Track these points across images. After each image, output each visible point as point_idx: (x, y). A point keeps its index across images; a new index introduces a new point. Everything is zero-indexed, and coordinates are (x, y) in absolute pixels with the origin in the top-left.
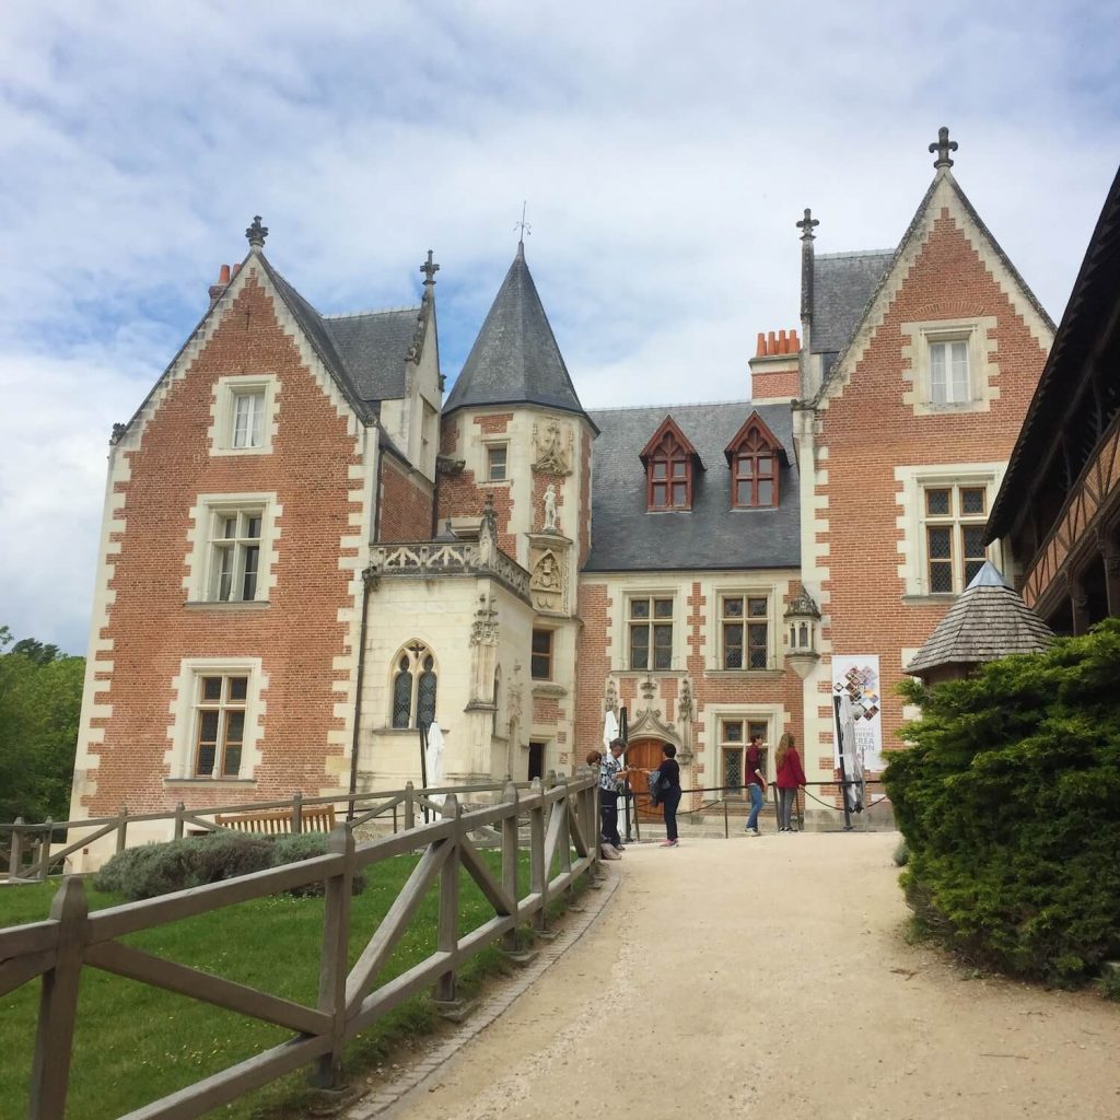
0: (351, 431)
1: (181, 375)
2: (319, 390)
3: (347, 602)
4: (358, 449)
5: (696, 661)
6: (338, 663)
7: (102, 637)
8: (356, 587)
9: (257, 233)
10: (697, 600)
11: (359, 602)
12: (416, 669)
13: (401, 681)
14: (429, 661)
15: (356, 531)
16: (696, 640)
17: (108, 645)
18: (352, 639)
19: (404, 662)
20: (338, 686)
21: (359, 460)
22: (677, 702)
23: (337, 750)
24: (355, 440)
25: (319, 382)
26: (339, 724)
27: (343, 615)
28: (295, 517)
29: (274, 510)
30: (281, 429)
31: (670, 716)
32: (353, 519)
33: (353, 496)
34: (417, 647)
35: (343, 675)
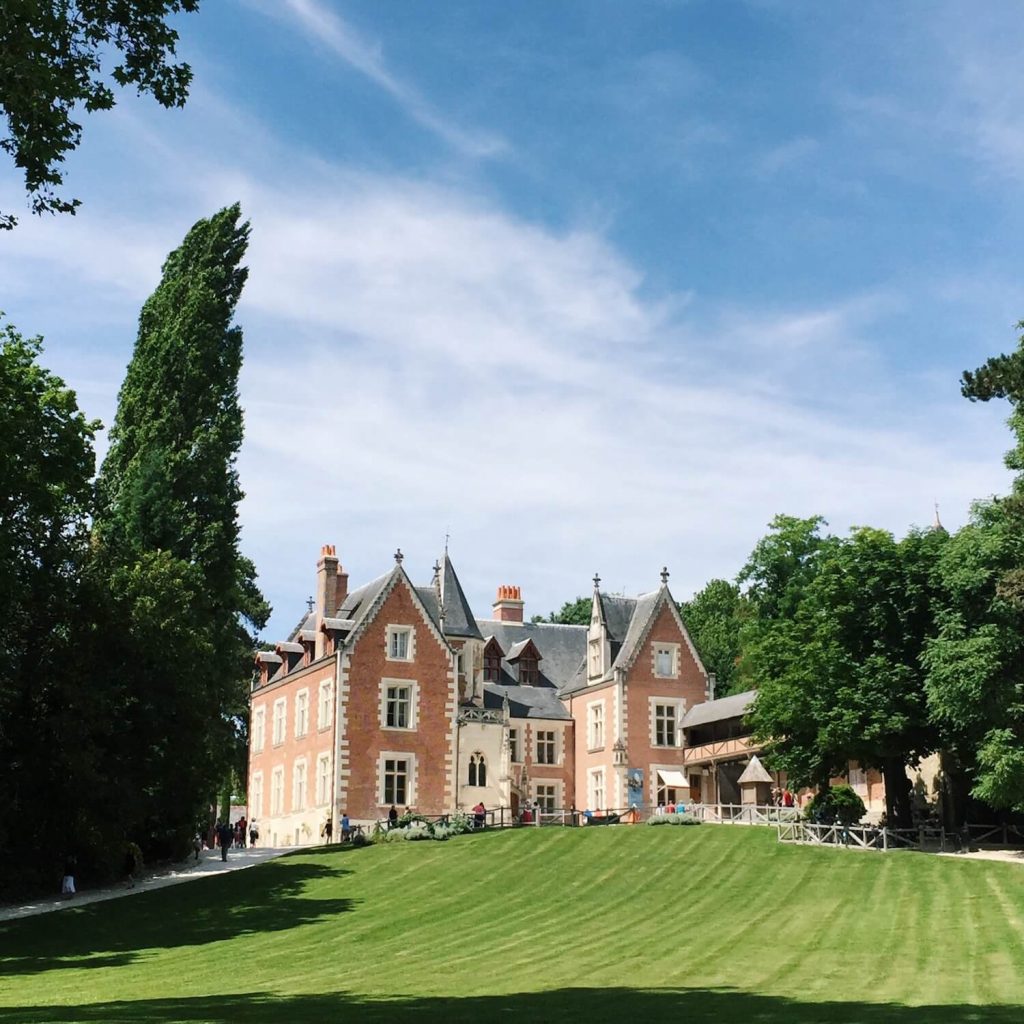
0: (447, 657)
1: (370, 621)
2: (433, 636)
3: (450, 731)
4: (451, 665)
5: (528, 759)
6: (447, 757)
7: (343, 739)
8: (453, 725)
9: (399, 557)
10: (529, 731)
11: (455, 732)
12: (477, 762)
13: (472, 767)
14: (482, 759)
15: (452, 701)
16: (528, 749)
17: (346, 743)
18: (452, 747)
19: (472, 759)
20: (447, 767)
21: (451, 670)
22: (521, 776)
23: (449, 793)
24: (449, 661)
25: (432, 632)
26: (449, 783)
27: (448, 737)
28: (425, 692)
29: (416, 688)
30: (417, 652)
31: (518, 782)
32: (450, 696)
33: (450, 686)
34: (478, 753)
35: (449, 762)
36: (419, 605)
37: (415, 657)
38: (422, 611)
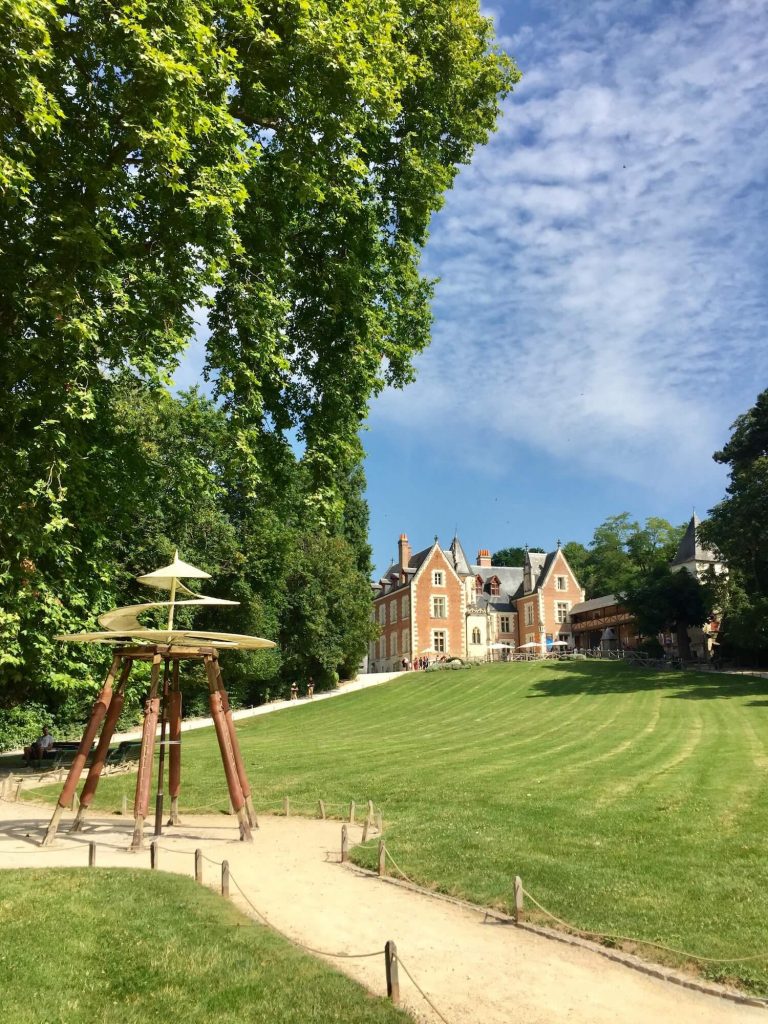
6: (462, 630)
8: (464, 616)
11: (465, 619)
12: (476, 632)
13: (474, 634)
19: (473, 631)
20: (462, 635)
21: (462, 590)
26: (463, 642)
27: (462, 621)
28: (451, 600)
29: (447, 599)
32: (462, 602)
33: (462, 597)
34: (476, 628)
37: (446, 584)
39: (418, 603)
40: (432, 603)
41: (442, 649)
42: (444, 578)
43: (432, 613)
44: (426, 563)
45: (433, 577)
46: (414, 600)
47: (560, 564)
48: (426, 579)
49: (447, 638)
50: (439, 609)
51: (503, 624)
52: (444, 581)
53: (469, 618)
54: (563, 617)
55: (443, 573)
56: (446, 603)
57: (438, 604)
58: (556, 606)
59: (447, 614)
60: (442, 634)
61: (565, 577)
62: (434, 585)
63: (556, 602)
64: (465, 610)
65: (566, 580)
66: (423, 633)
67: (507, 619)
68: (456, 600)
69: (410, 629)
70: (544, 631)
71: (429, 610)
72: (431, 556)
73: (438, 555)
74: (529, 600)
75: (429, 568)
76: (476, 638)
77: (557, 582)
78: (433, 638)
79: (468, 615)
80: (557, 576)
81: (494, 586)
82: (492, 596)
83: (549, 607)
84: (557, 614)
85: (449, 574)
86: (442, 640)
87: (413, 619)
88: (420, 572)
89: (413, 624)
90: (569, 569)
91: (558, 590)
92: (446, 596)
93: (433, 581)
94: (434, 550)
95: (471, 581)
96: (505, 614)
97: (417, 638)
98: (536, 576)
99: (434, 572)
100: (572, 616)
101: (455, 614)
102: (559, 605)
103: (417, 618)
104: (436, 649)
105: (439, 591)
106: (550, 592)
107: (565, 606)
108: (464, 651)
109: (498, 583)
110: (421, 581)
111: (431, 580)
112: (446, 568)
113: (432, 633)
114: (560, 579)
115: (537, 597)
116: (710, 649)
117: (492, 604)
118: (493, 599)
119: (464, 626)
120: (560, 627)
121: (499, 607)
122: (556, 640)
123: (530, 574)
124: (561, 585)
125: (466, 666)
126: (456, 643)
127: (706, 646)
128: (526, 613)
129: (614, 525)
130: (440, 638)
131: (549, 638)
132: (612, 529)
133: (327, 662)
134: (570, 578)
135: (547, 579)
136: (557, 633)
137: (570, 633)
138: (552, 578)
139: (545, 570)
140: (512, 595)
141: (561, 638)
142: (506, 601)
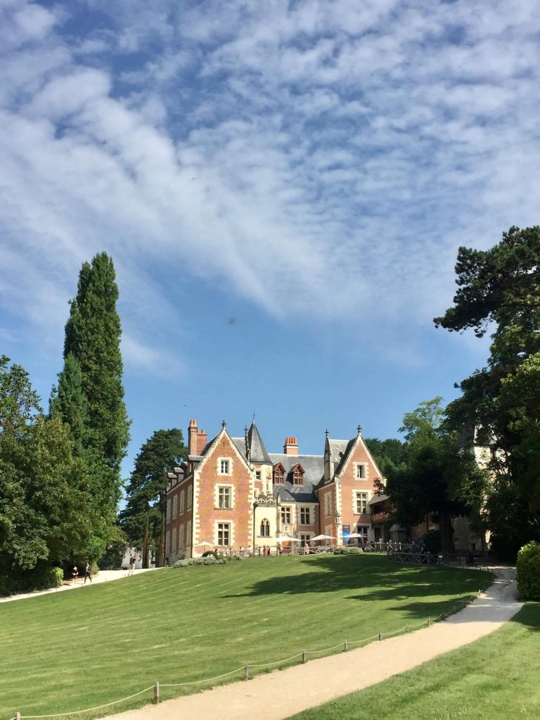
0: (249, 472)
1: (210, 456)
3: (250, 509)
6: (249, 522)
8: (252, 506)
10: (296, 508)
11: (253, 509)
12: (265, 524)
13: (262, 526)
14: (267, 522)
15: (252, 494)
19: (262, 522)
20: (249, 527)
21: (251, 479)
23: (250, 540)
24: (250, 475)
25: (241, 460)
26: (250, 535)
27: (249, 512)
28: (238, 490)
29: (233, 488)
32: (251, 491)
33: (250, 486)
34: (265, 520)
35: (250, 525)
36: (234, 448)
37: (233, 472)
38: (236, 450)
39: (201, 492)
40: (217, 493)
41: (227, 542)
42: (231, 466)
43: (217, 504)
44: (212, 451)
45: (219, 465)
46: (196, 489)
47: (360, 451)
48: (211, 467)
49: (232, 531)
50: (225, 499)
51: (302, 516)
52: (231, 470)
53: (257, 508)
54: (362, 507)
55: (231, 460)
56: (233, 493)
57: (224, 494)
58: (355, 495)
59: (233, 504)
60: (227, 526)
61: (366, 465)
62: (220, 473)
63: (355, 491)
64: (253, 501)
65: (366, 468)
66: (206, 525)
67: (308, 510)
68: (243, 489)
69: (192, 522)
70: (340, 522)
71: (212, 500)
72: (217, 443)
73: (225, 442)
74: (327, 490)
75: (215, 456)
76: (265, 530)
77: (356, 471)
78: (216, 530)
79: (256, 505)
80: (356, 464)
81: (296, 475)
82: (295, 485)
83: (347, 497)
84: (355, 504)
85: (237, 462)
86: (227, 533)
87: (195, 510)
88: (205, 460)
89: (195, 516)
90: (370, 456)
91: (358, 479)
92: (232, 485)
93: (219, 469)
94: (221, 436)
95: (266, 470)
96: (305, 505)
97: (199, 531)
98: (335, 463)
99: (219, 460)
100: (372, 506)
101: (243, 505)
102: (358, 495)
103: (199, 508)
104: (220, 542)
105: (226, 479)
106: (348, 481)
107: (364, 495)
108: (251, 543)
109: (302, 472)
110: (205, 470)
111: (216, 468)
112: (233, 455)
113: (216, 526)
114: (361, 468)
115: (335, 486)
116: (487, 541)
117: (293, 495)
118: (296, 489)
119: (252, 517)
120: (358, 517)
121: (299, 498)
122: (354, 532)
123: (329, 461)
124: (361, 475)
125: (221, 561)
126: (242, 537)
127: (483, 538)
128: (326, 504)
129: (426, 411)
130: (224, 530)
131: (346, 530)
132: (424, 414)
133: (24, 558)
134: (370, 466)
135: (345, 467)
136: (355, 525)
137: (370, 525)
138: (351, 465)
139: (344, 457)
140: (316, 484)
141: (359, 529)
142: (308, 491)
